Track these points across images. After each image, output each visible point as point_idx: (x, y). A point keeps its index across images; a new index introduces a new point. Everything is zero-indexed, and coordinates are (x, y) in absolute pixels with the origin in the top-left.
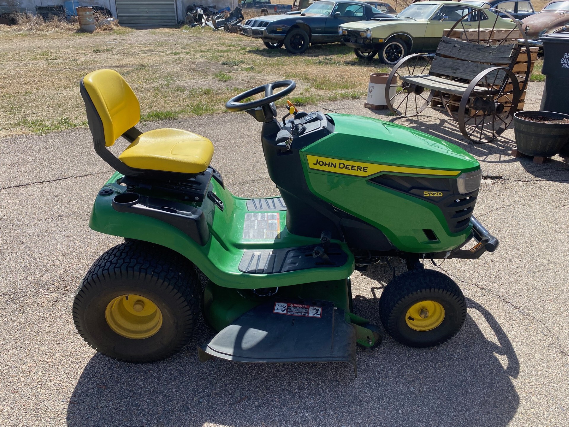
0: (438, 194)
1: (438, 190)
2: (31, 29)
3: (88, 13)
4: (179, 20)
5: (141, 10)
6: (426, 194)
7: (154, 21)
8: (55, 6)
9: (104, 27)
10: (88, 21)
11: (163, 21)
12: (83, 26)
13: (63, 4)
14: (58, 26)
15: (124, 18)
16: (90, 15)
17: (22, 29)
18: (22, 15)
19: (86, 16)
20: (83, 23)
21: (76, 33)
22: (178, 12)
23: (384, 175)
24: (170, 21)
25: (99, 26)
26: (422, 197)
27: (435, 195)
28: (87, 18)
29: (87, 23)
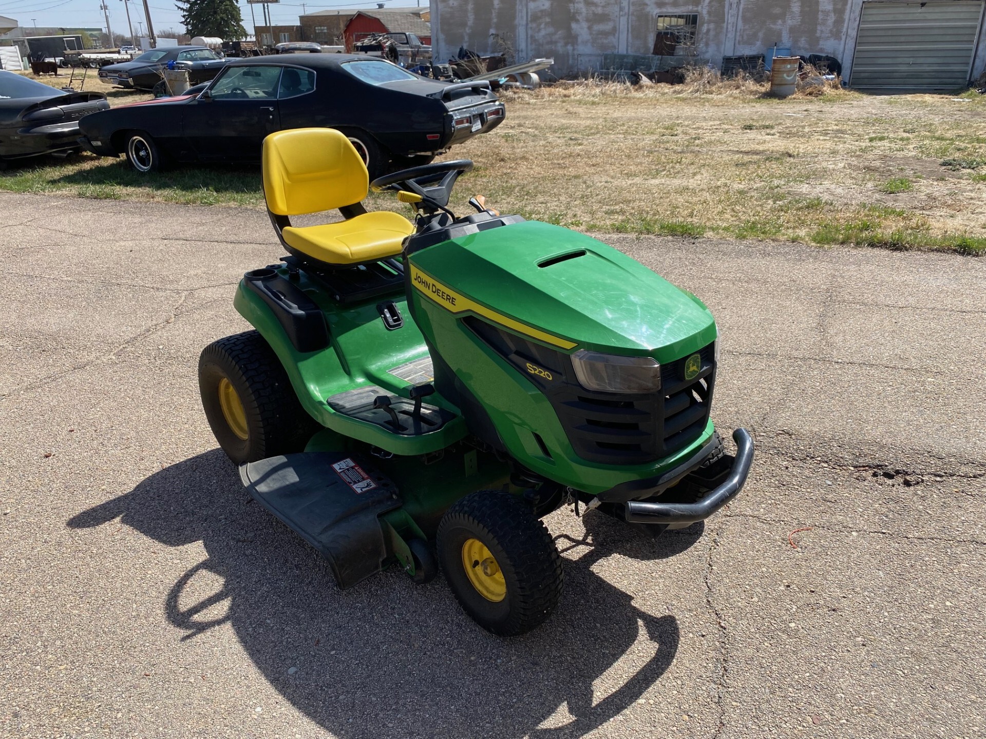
0: (544, 374)
1: (546, 368)
2: (697, 91)
3: (789, 66)
4: (972, 80)
5: (899, 60)
6: (531, 368)
7: (920, 81)
8: (745, 57)
9: (808, 91)
10: (785, 79)
11: (937, 81)
12: (775, 88)
13: (765, 54)
14: (738, 87)
15: (863, 75)
16: (792, 69)
17: (685, 91)
18: (695, 69)
19: (784, 72)
20: (776, 82)
21: (759, 98)
22: (976, 64)
23: (471, 317)
24: (953, 80)
25: (802, 89)
26: (524, 371)
27: (542, 375)
28: (785, 75)
29: (783, 83)
